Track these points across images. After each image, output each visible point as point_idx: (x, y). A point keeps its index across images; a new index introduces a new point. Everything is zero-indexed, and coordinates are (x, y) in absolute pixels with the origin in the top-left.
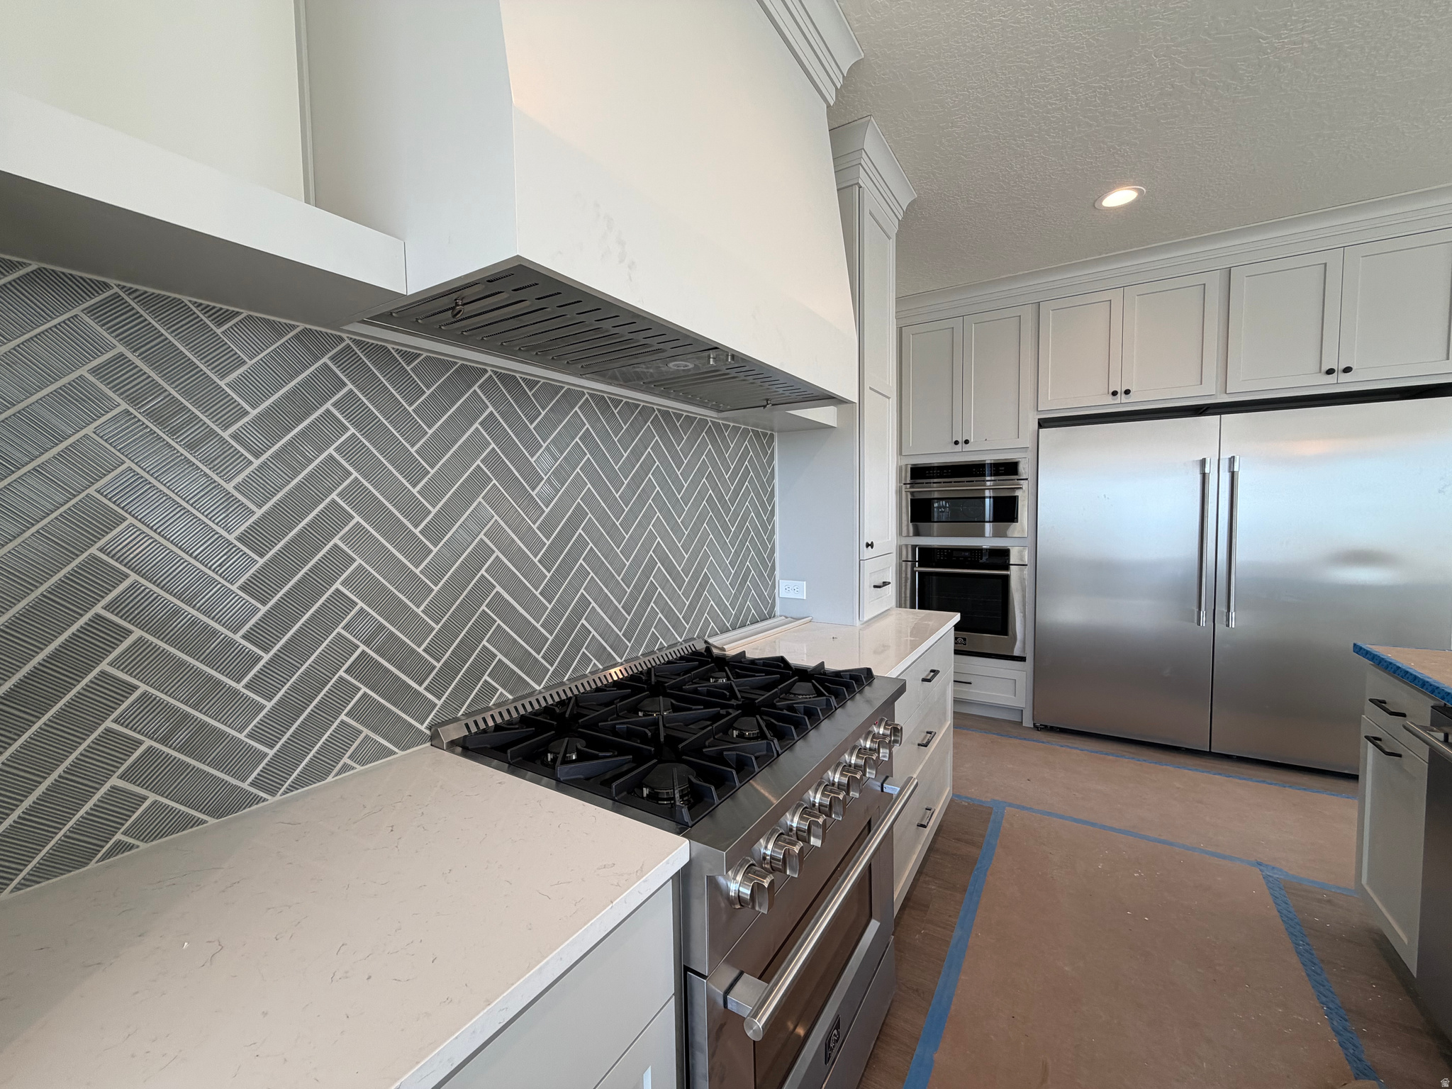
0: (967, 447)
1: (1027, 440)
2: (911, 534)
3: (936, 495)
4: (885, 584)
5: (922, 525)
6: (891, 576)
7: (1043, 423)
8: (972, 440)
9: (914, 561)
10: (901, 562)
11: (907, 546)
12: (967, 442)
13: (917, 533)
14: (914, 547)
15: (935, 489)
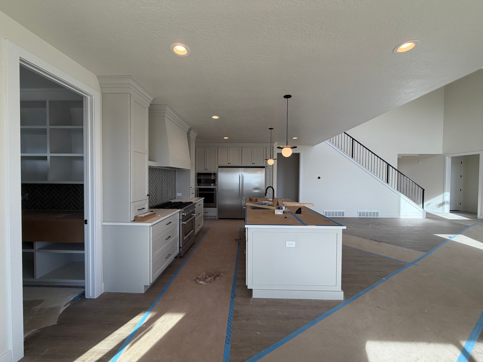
0: (207, 170)
1: (216, 170)
2: (197, 185)
3: (202, 178)
4: (193, 193)
5: (200, 184)
6: (194, 192)
7: (219, 167)
8: (208, 169)
9: (198, 191)
10: (196, 191)
11: (196, 188)
12: (207, 169)
13: (198, 185)
14: (198, 188)
15: (202, 177)
